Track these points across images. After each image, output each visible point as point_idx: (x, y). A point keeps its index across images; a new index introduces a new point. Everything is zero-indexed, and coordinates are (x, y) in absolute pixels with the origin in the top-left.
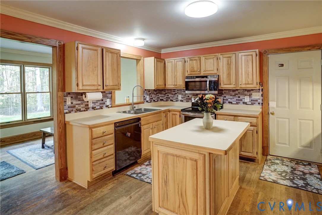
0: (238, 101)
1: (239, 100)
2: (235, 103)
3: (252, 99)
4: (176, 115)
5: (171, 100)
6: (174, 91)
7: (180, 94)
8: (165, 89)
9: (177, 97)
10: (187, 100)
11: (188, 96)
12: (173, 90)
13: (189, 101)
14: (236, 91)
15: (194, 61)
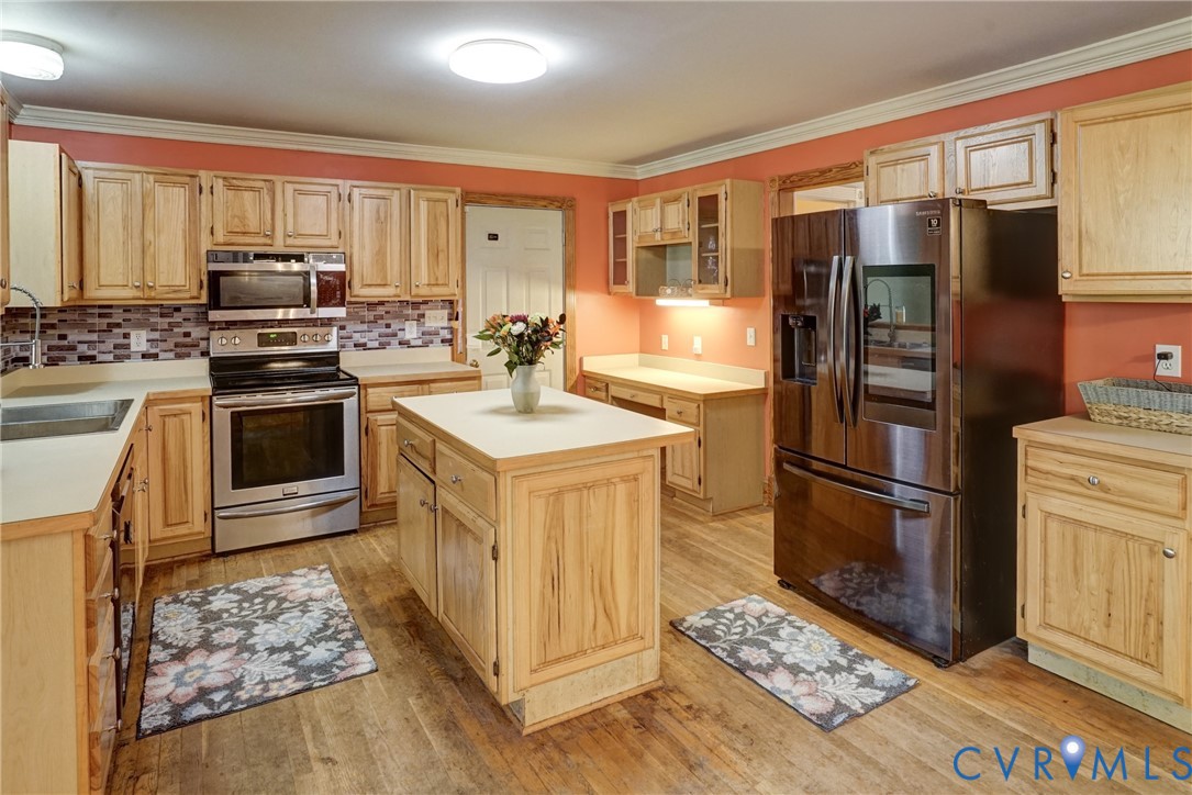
0: (384, 339)
1: (387, 336)
2: (376, 344)
3: (425, 329)
4: (186, 418)
5: (82, 358)
6: (100, 315)
7: (139, 325)
8: (84, 303)
9: (121, 341)
10: (178, 350)
11: (187, 335)
12: (97, 311)
13: (189, 355)
14: (380, 308)
15: (248, 195)
